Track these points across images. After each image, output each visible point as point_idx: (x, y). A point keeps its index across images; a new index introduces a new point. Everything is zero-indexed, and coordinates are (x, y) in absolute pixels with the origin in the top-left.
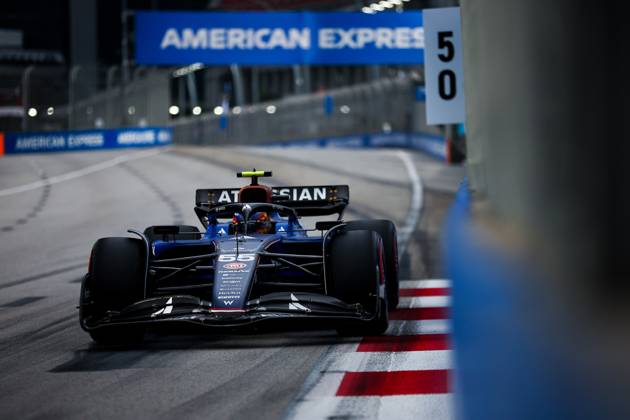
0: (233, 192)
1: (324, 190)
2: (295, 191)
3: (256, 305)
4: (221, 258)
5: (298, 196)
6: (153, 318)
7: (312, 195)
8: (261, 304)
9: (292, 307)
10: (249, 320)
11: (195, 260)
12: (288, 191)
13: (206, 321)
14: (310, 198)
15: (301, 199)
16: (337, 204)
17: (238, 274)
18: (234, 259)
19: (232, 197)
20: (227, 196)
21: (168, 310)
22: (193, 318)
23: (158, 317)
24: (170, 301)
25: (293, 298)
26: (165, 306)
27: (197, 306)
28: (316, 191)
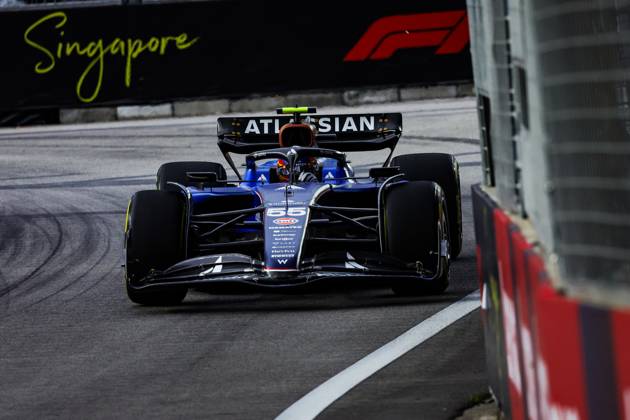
0: (261, 121)
1: (372, 119)
2: (337, 120)
3: (311, 264)
4: (270, 212)
5: (341, 126)
6: (202, 278)
7: (358, 125)
8: (317, 263)
9: (348, 266)
10: (305, 279)
11: (239, 214)
12: (329, 120)
13: (259, 281)
14: (355, 129)
15: (344, 130)
16: (388, 138)
17: (290, 231)
18: (283, 213)
19: (261, 127)
20: (255, 126)
21: (218, 269)
22: (245, 277)
23: (207, 276)
24: (219, 261)
25: (350, 257)
26: (214, 265)
27: (248, 265)
28: (363, 120)
